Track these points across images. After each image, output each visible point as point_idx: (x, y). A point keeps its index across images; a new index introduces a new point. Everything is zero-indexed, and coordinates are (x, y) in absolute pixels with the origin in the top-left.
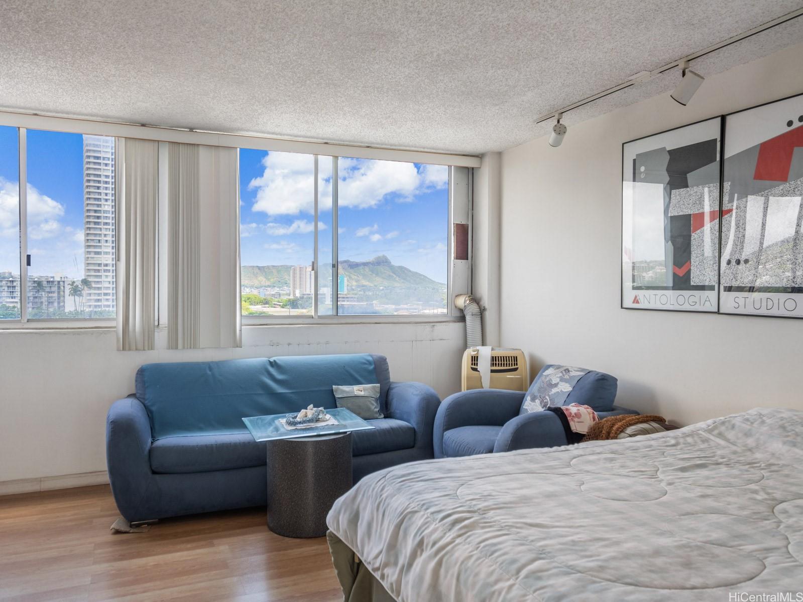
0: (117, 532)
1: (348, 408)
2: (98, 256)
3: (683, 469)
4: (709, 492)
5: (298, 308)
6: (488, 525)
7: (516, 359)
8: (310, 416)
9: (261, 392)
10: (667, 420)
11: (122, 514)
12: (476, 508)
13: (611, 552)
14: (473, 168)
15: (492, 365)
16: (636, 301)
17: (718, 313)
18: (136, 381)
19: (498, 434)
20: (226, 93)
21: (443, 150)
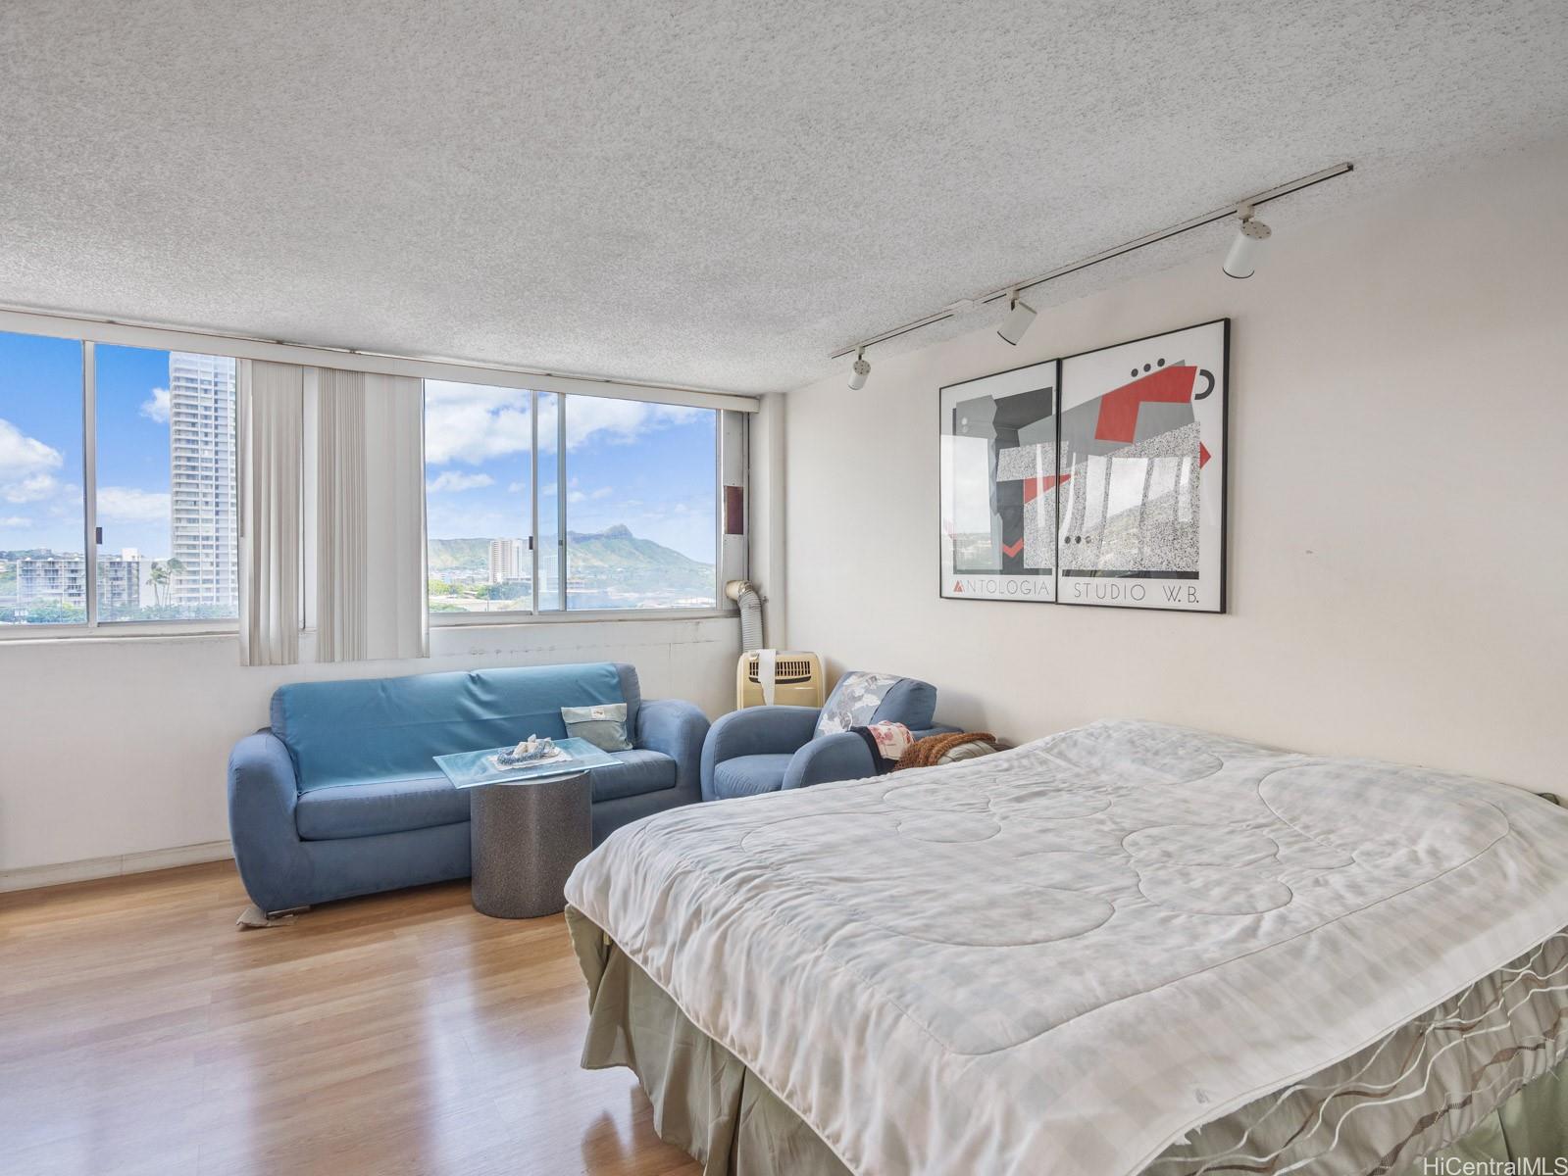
0: (248, 927)
1: (584, 738)
2: (194, 525)
3: (1019, 799)
4: (1051, 825)
5: (500, 598)
6: (784, 883)
7: (807, 664)
8: (531, 751)
9: (459, 719)
10: (997, 738)
11: (254, 901)
12: (768, 863)
13: (936, 907)
14: (749, 413)
15: (777, 673)
16: (958, 588)
17: (1056, 602)
18: (272, 709)
19: (787, 764)
20: (407, 303)
21: (708, 388)
